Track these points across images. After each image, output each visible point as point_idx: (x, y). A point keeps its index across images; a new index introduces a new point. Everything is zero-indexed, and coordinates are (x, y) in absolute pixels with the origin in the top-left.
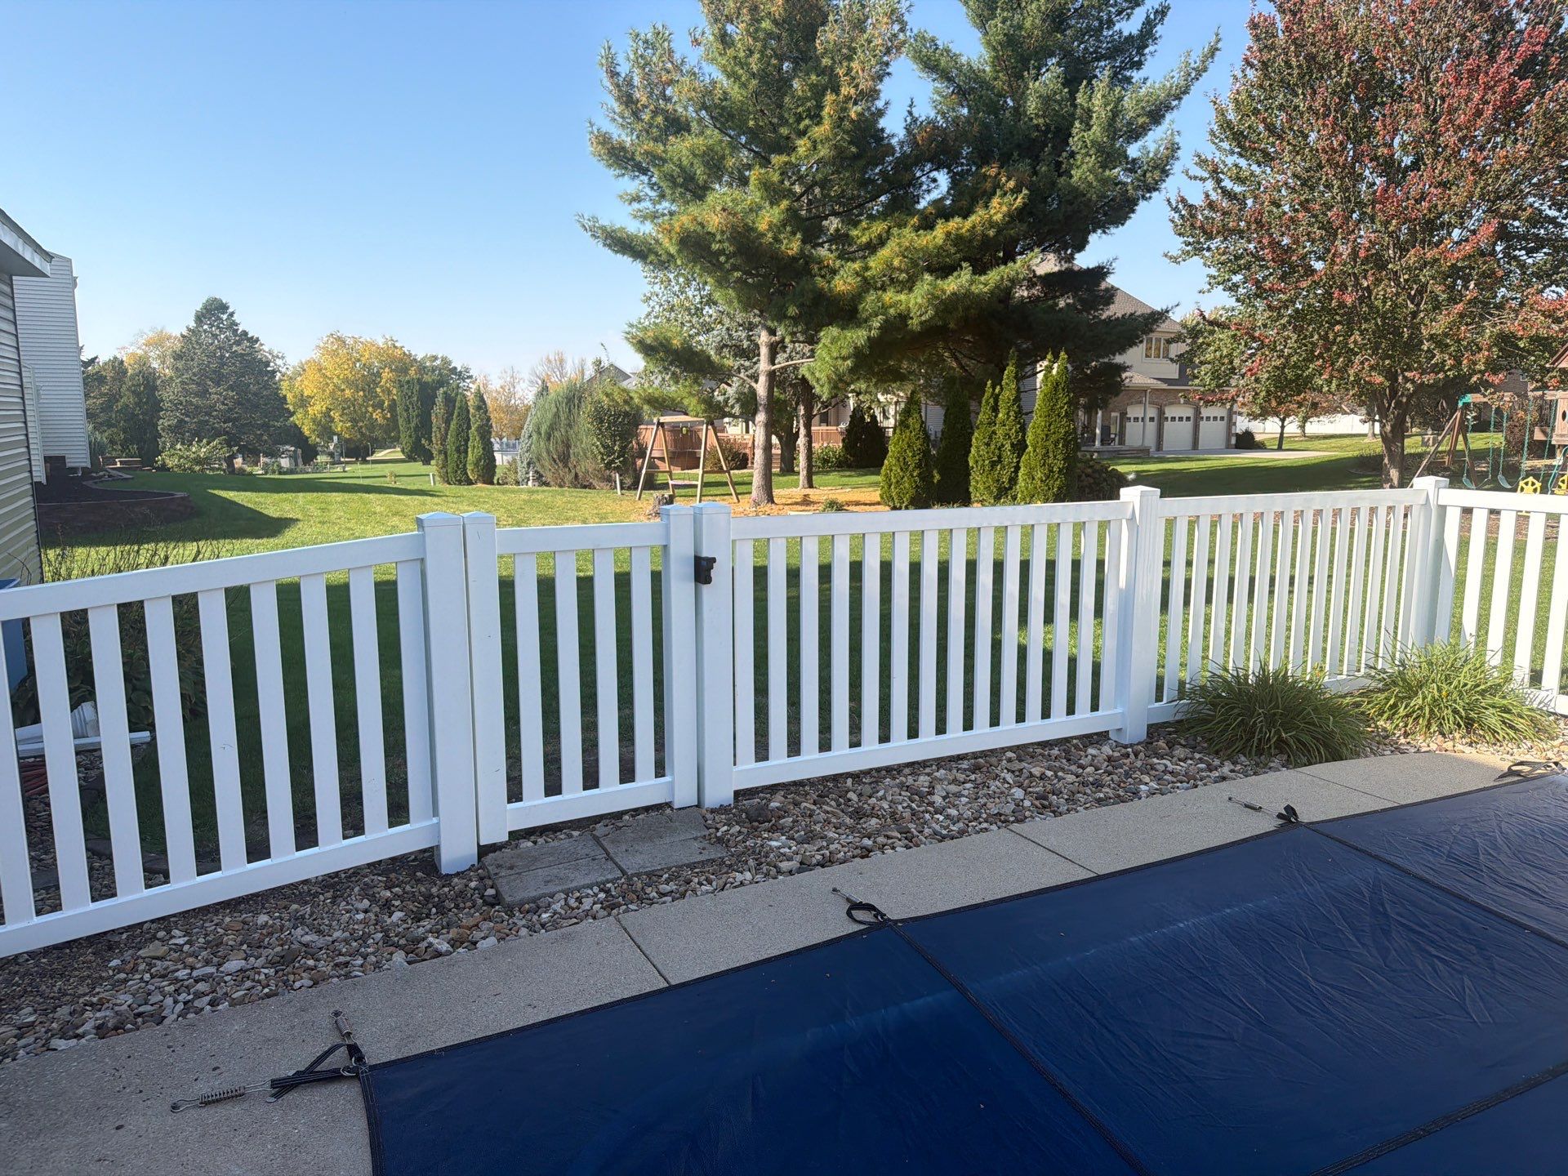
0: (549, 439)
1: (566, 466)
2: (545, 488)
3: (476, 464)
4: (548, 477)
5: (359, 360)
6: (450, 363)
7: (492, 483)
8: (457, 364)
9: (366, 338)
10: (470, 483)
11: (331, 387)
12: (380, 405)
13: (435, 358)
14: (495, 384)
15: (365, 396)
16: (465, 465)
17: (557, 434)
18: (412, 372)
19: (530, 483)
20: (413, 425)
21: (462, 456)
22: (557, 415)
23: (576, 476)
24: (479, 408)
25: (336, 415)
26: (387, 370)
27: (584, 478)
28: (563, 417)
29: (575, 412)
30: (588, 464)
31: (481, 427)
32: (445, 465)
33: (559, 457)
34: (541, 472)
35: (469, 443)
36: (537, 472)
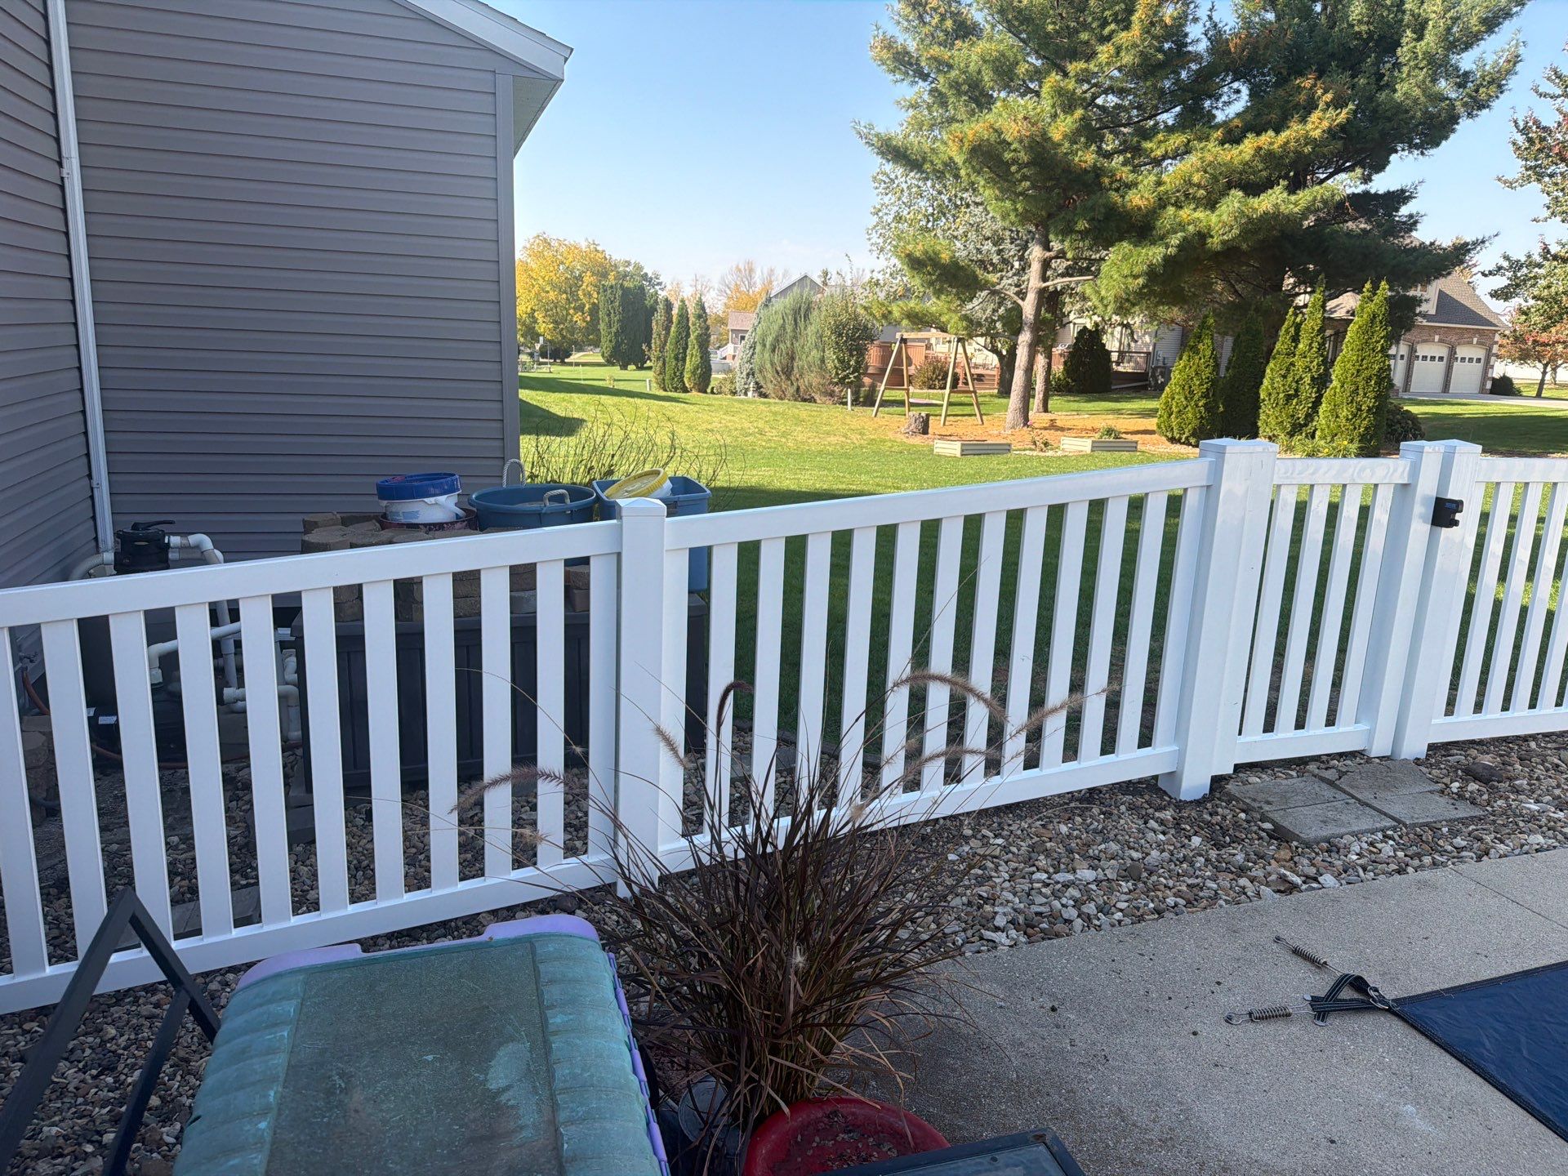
0: (773, 351)
1: (788, 378)
2: (763, 400)
3: (693, 373)
4: (769, 388)
5: (562, 263)
6: (641, 268)
7: (705, 392)
8: (649, 271)
9: (571, 240)
10: (685, 390)
11: (536, 288)
12: (581, 308)
13: (628, 263)
14: (687, 292)
15: (567, 299)
16: (682, 373)
17: (782, 346)
18: (611, 276)
19: (750, 394)
20: (614, 330)
21: (679, 364)
22: (783, 327)
23: (798, 388)
24: (699, 317)
25: (539, 316)
26: (588, 273)
27: (805, 392)
28: (789, 329)
29: (802, 324)
30: (812, 378)
31: (700, 336)
32: (662, 372)
33: (782, 371)
34: (762, 383)
35: (688, 351)
36: (757, 383)
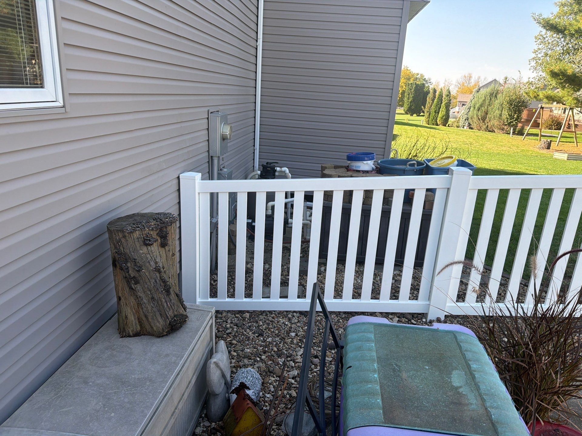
0: (479, 110)
1: (484, 122)
2: (471, 130)
3: (442, 118)
4: (474, 125)
6: (423, 76)
7: (446, 126)
8: (426, 77)
10: (437, 125)
13: (418, 74)
16: (437, 118)
17: (483, 108)
18: (412, 80)
19: (465, 127)
20: (410, 100)
21: (436, 114)
22: (484, 100)
23: (488, 126)
24: (448, 96)
26: (403, 79)
27: (491, 128)
28: (487, 102)
29: (493, 99)
30: (495, 122)
31: (447, 103)
32: (429, 117)
33: (482, 118)
34: (471, 123)
35: (441, 109)
36: (469, 123)
